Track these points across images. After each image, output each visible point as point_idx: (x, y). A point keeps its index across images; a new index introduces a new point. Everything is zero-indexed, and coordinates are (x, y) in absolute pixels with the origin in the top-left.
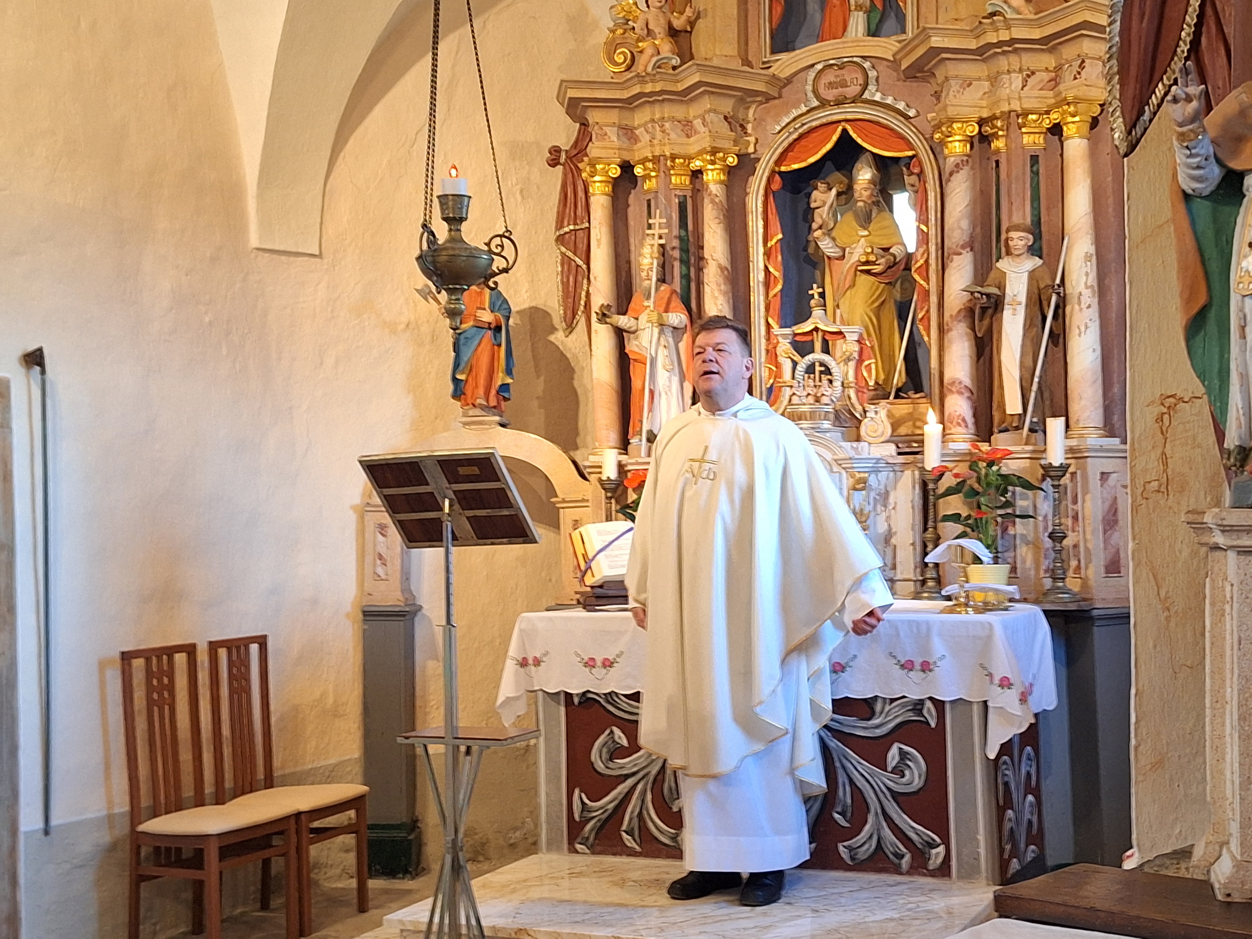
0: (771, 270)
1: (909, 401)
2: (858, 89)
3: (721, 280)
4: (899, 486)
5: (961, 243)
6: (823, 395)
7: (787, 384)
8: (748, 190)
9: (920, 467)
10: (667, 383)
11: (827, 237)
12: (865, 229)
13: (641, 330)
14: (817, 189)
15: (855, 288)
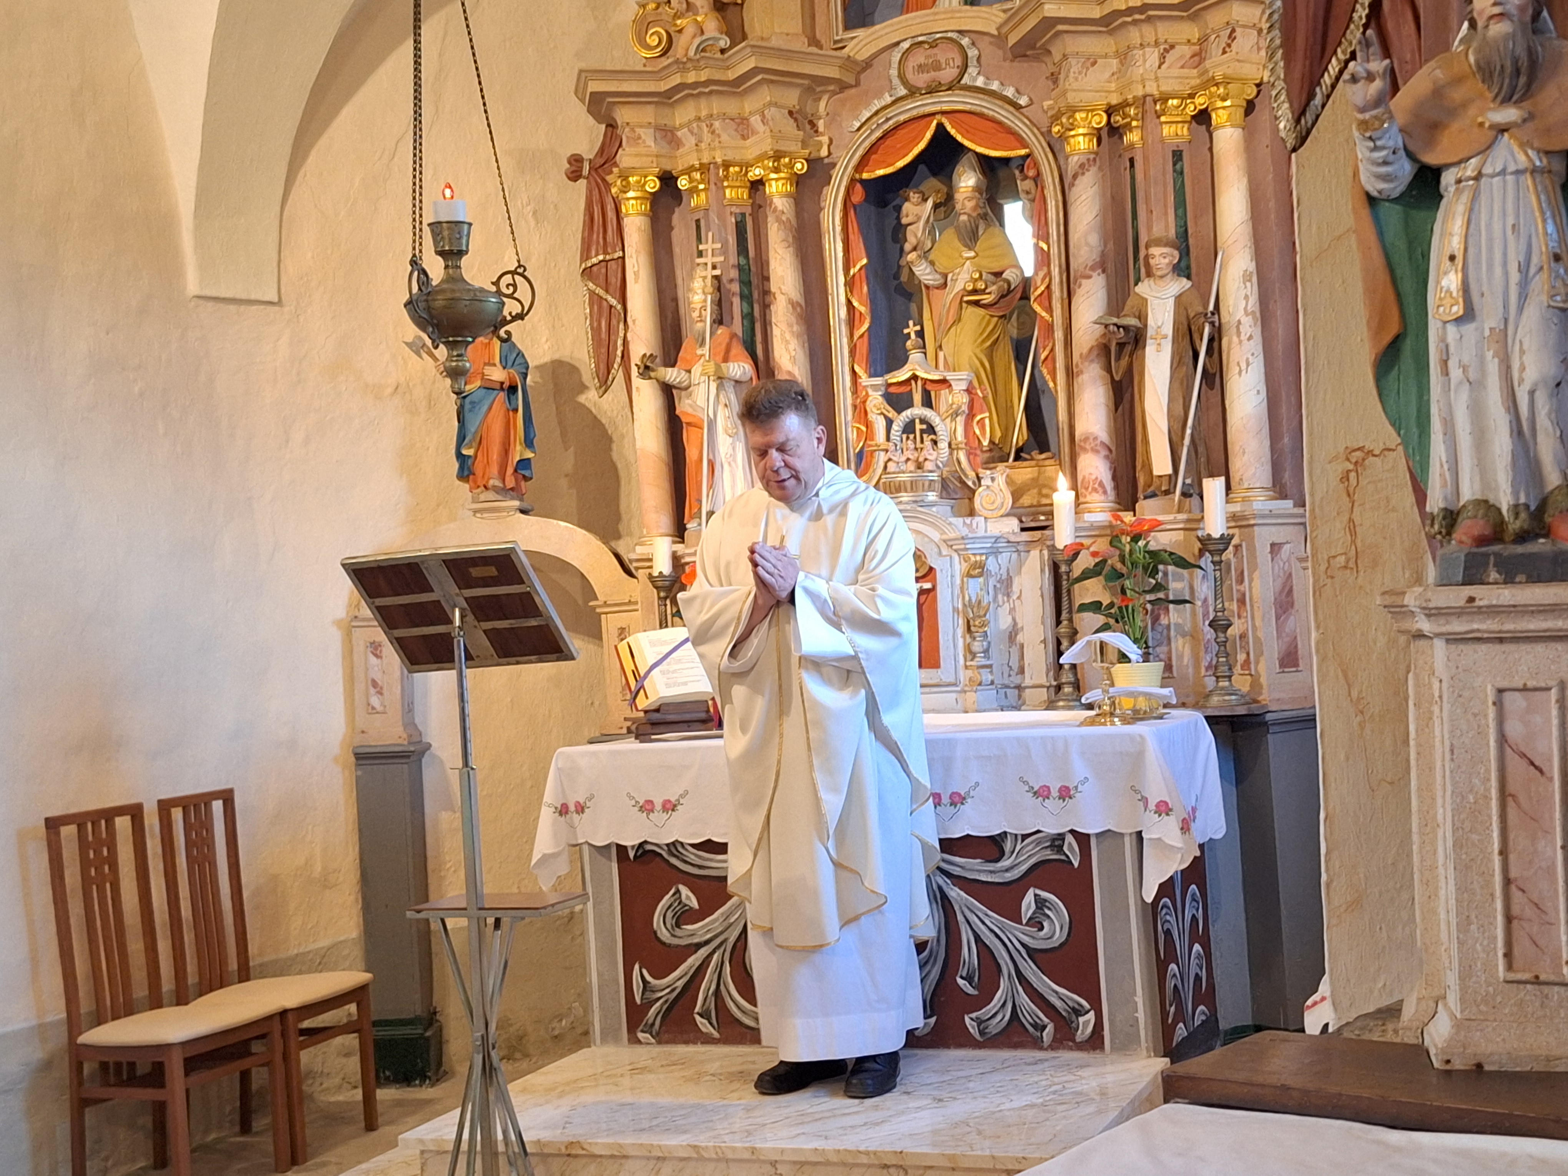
0: (856, 304)
1: (1033, 463)
2: (955, 72)
3: (793, 320)
4: (1023, 570)
5: (1090, 263)
6: (926, 460)
7: (882, 447)
8: (822, 204)
9: (1050, 546)
10: (730, 451)
11: (923, 261)
12: (971, 249)
13: (695, 385)
14: (909, 200)
15: (960, 324)
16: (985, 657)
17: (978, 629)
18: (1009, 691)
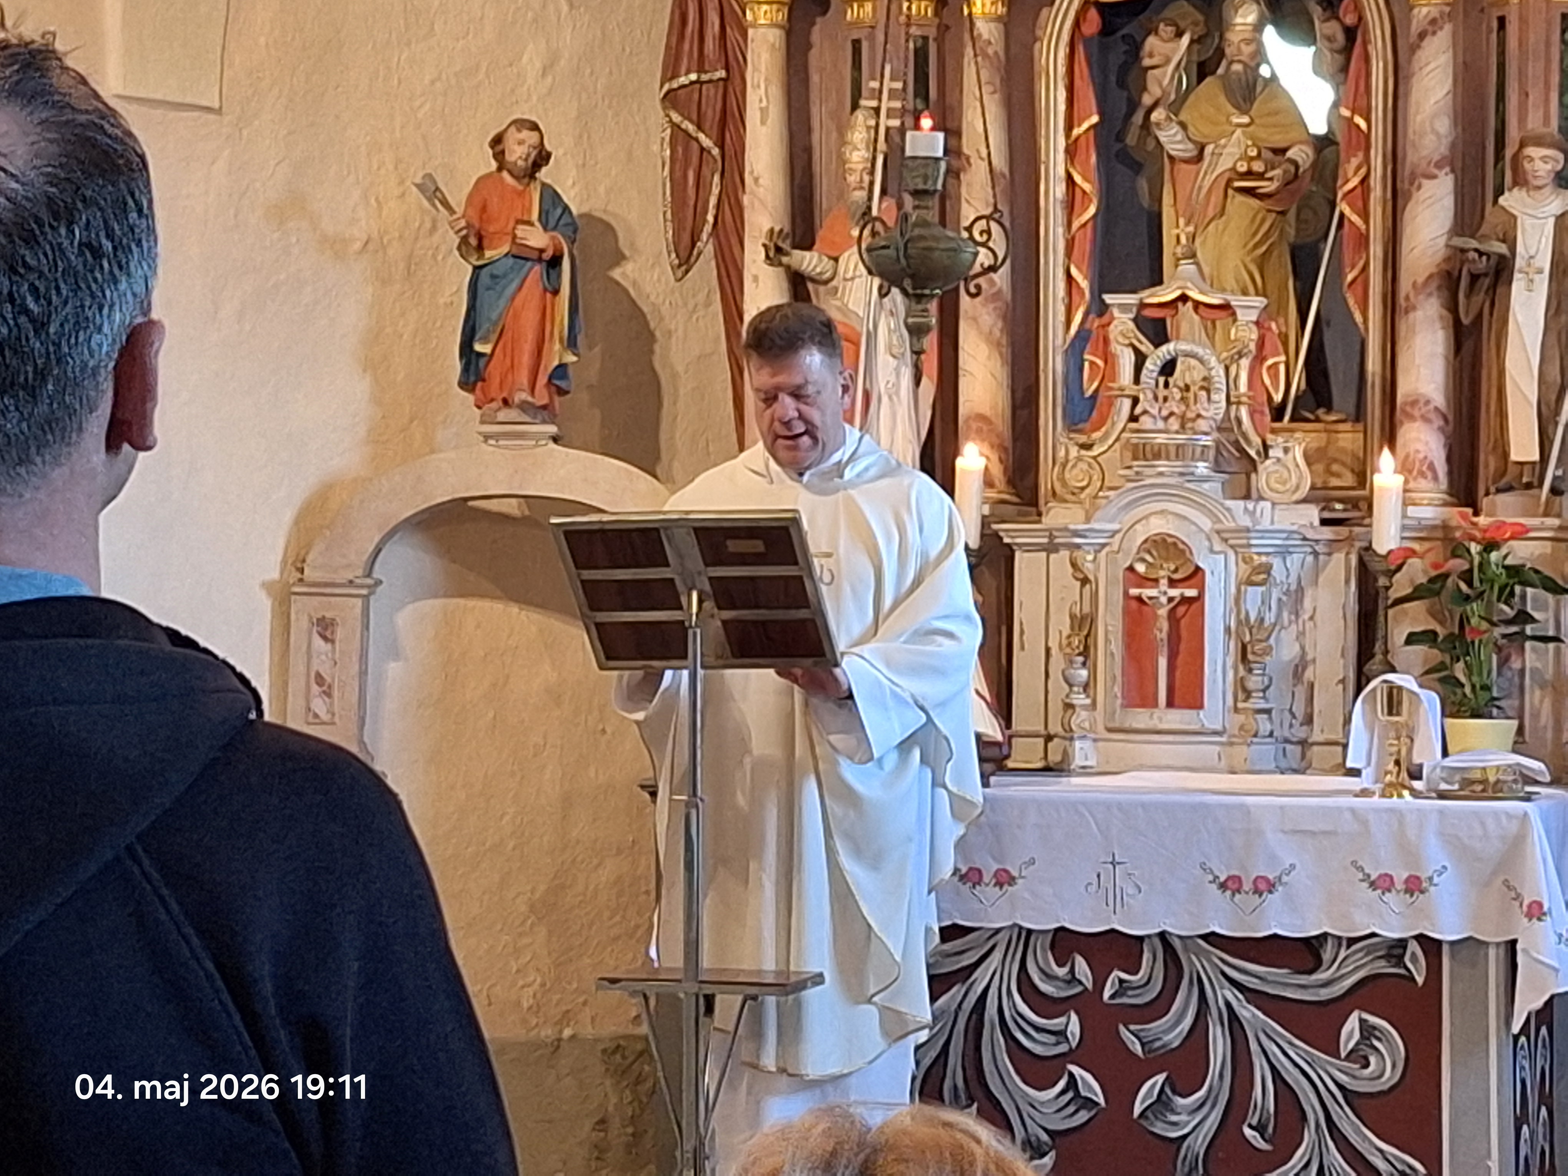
0: (1078, 180)
1: (1326, 426)
4: (1321, 580)
5: (1436, 157)
6: (1199, 416)
7: (1127, 392)
8: (1039, 33)
9: (1361, 548)
10: (893, 379)
11: (1174, 124)
12: (1244, 112)
13: (845, 280)
14: (1157, 33)
15: (1224, 218)
16: (1264, 698)
17: (1258, 659)
18: (1289, 747)
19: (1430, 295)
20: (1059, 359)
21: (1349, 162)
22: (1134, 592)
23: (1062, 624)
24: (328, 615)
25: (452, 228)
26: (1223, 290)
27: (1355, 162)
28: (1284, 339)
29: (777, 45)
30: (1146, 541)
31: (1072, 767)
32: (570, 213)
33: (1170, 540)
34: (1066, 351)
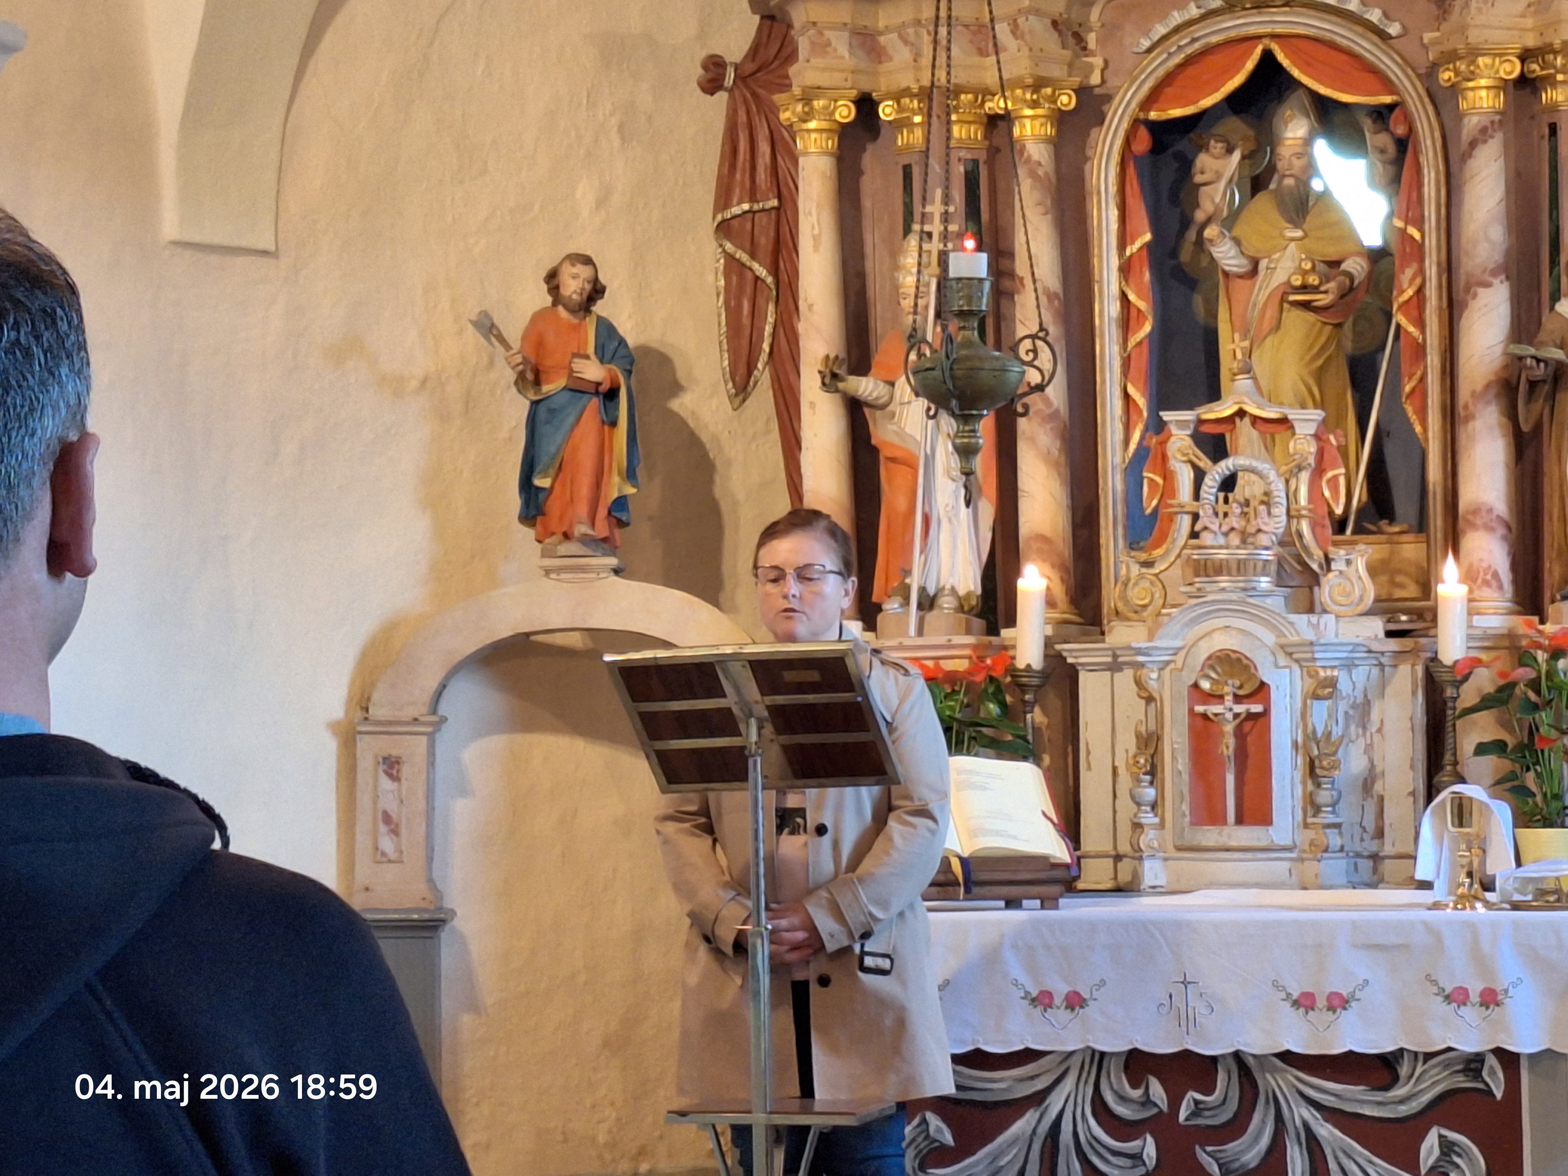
0: (1132, 297)
1: (1388, 538)
3: (1049, 317)
4: (1388, 691)
5: (1491, 266)
6: (1259, 531)
7: (1186, 509)
8: (1089, 153)
9: (1427, 659)
10: (952, 502)
11: (1227, 239)
12: (1297, 225)
13: (902, 404)
14: (1207, 150)
15: (1280, 332)
16: (1333, 812)
17: (1325, 773)
18: (1360, 861)
19: (1488, 403)
20: (1119, 477)
21: (1404, 273)
22: (1199, 709)
23: (1127, 743)
24: (395, 752)
25: (509, 363)
26: (1281, 404)
27: (1409, 272)
28: (1343, 450)
29: (828, 174)
30: (1209, 658)
31: (1142, 887)
32: (626, 345)
33: (1233, 656)
34: (1126, 469)
